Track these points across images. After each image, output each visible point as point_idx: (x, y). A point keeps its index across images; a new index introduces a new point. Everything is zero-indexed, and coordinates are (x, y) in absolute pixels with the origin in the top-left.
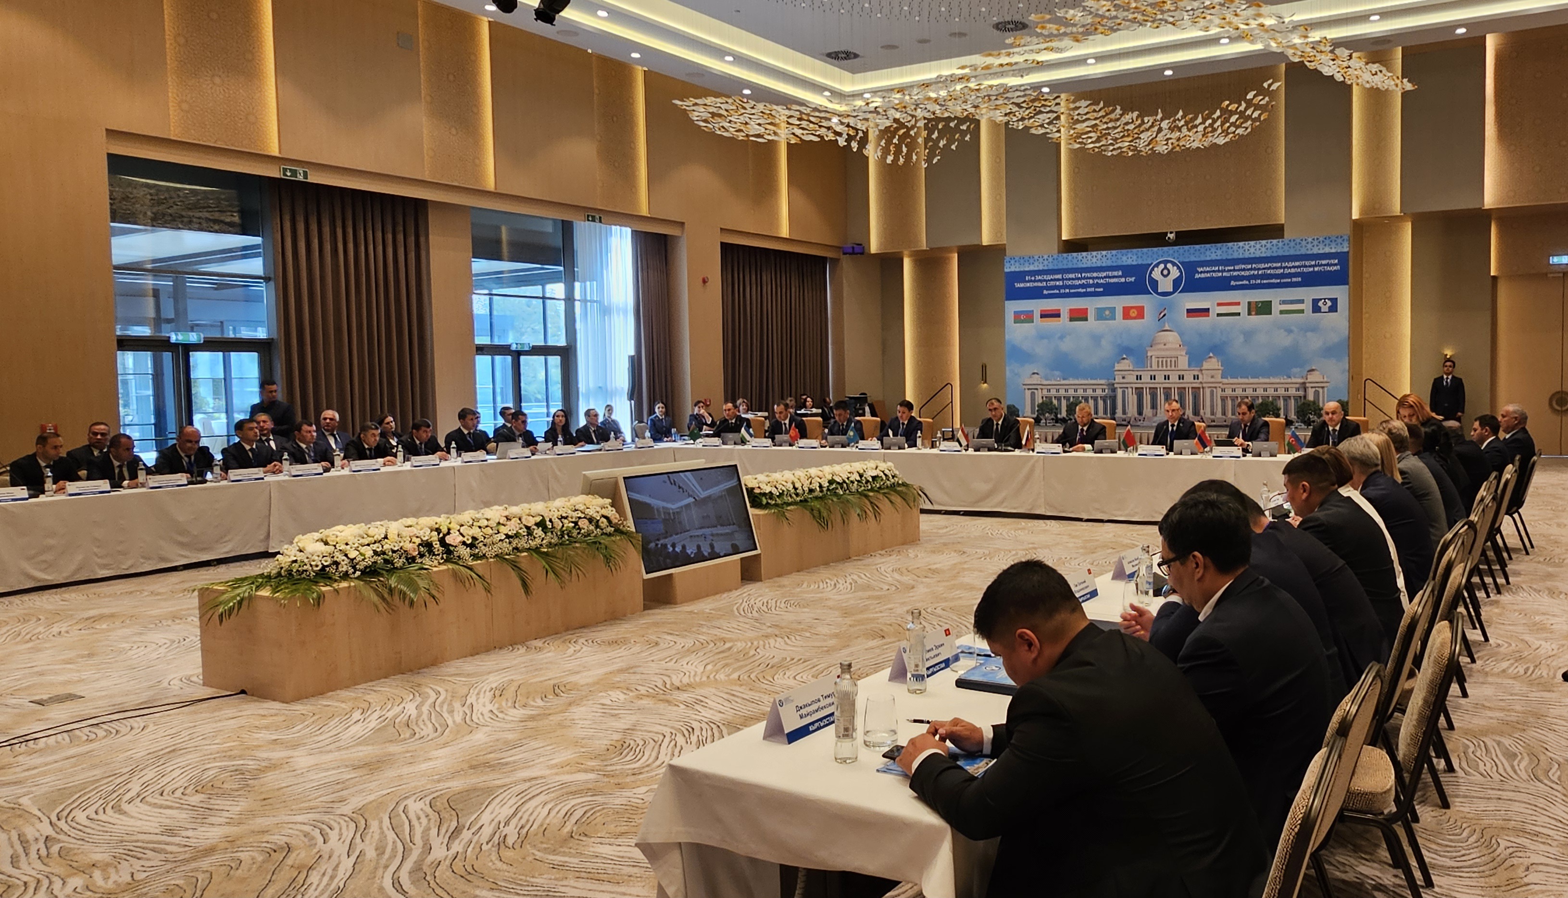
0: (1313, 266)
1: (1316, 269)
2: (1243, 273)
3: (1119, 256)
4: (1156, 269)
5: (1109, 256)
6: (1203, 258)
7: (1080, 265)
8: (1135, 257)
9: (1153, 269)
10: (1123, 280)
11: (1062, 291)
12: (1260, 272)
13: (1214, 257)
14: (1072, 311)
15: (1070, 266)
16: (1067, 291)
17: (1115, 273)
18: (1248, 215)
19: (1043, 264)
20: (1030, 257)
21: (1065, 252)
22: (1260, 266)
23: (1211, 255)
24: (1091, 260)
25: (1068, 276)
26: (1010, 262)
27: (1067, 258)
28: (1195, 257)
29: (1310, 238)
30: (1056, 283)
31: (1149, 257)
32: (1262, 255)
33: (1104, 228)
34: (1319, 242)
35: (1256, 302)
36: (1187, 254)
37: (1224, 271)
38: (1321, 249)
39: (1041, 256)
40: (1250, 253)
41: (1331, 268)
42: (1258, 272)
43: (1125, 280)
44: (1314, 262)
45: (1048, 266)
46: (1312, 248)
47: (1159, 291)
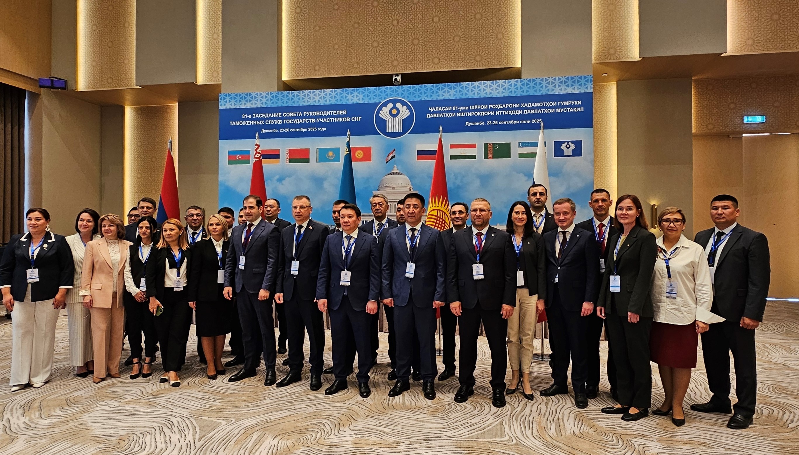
0: (555, 107)
1: (558, 111)
2: (479, 114)
3: (344, 94)
4: (384, 108)
5: (333, 94)
6: (434, 98)
7: (301, 104)
8: (361, 96)
9: (380, 109)
10: (348, 119)
11: (282, 130)
13: (447, 96)
14: (292, 152)
15: (290, 104)
16: (287, 130)
17: (340, 112)
18: (478, 58)
19: (261, 102)
20: (247, 95)
21: (284, 91)
22: (497, 106)
23: (444, 94)
24: (313, 98)
25: (288, 115)
26: (225, 99)
27: (287, 96)
28: (427, 96)
29: (551, 78)
30: (275, 122)
31: (375, 96)
32: (499, 96)
33: (326, 69)
34: (561, 82)
35: (493, 144)
36: (417, 93)
37: (458, 111)
38: (563, 89)
39: (259, 93)
40: (487, 92)
41: (574, 109)
42: (495, 113)
43: (351, 119)
44: (556, 103)
45: (266, 103)
46: (554, 88)
47: (387, 132)
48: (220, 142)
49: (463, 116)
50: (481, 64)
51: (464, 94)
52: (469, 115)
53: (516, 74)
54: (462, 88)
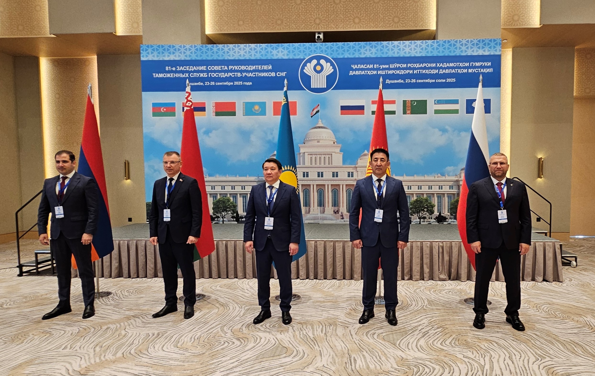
0: (467, 68)
1: (470, 71)
2: (398, 72)
3: (269, 49)
4: (308, 64)
5: (258, 49)
6: (357, 55)
7: (226, 57)
8: (286, 52)
9: (305, 65)
10: (273, 74)
11: (207, 83)
12: (415, 72)
13: (368, 54)
14: (217, 105)
15: (215, 57)
16: (213, 83)
17: (265, 67)
18: (396, 20)
19: (185, 54)
20: (170, 46)
21: (209, 44)
22: (415, 65)
23: (365, 52)
24: (239, 52)
25: (213, 68)
26: (146, 50)
27: (212, 49)
28: (350, 54)
29: (464, 40)
30: (200, 75)
31: (300, 52)
32: (417, 55)
33: (250, 24)
34: (473, 45)
35: (411, 101)
36: (340, 51)
37: (378, 69)
38: (475, 51)
39: (182, 45)
40: (406, 52)
41: (485, 70)
42: (413, 72)
43: (276, 74)
44: (468, 63)
45: (190, 56)
46: (467, 50)
47: (312, 87)
48: (144, 93)
49: (383, 73)
50: (398, 25)
51: (385, 53)
52: (389, 73)
53: (432, 36)
54: (383, 47)
